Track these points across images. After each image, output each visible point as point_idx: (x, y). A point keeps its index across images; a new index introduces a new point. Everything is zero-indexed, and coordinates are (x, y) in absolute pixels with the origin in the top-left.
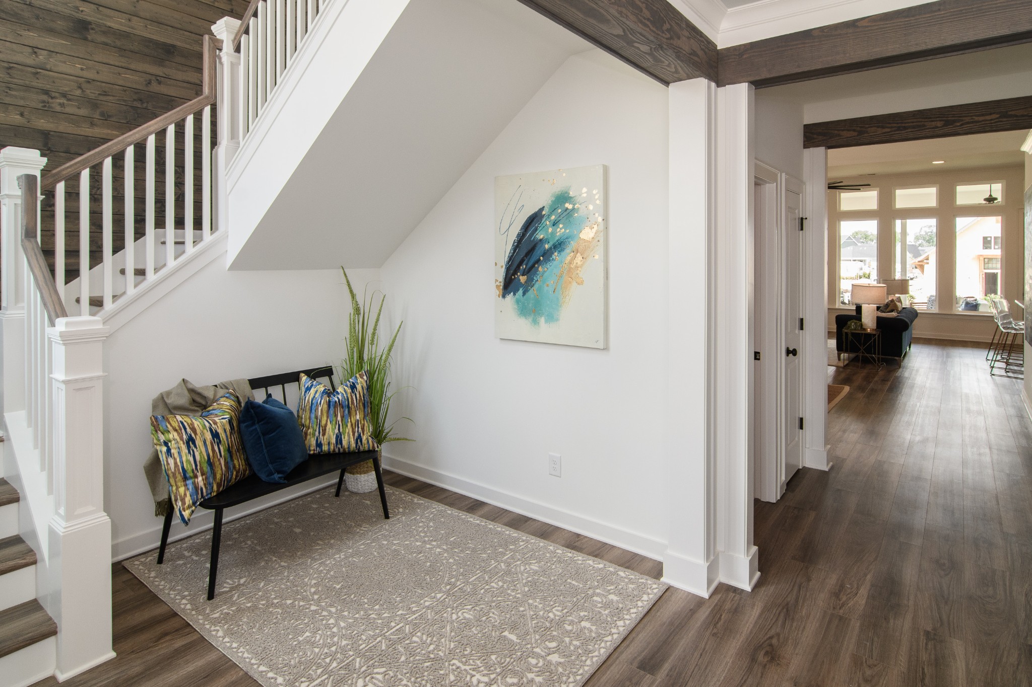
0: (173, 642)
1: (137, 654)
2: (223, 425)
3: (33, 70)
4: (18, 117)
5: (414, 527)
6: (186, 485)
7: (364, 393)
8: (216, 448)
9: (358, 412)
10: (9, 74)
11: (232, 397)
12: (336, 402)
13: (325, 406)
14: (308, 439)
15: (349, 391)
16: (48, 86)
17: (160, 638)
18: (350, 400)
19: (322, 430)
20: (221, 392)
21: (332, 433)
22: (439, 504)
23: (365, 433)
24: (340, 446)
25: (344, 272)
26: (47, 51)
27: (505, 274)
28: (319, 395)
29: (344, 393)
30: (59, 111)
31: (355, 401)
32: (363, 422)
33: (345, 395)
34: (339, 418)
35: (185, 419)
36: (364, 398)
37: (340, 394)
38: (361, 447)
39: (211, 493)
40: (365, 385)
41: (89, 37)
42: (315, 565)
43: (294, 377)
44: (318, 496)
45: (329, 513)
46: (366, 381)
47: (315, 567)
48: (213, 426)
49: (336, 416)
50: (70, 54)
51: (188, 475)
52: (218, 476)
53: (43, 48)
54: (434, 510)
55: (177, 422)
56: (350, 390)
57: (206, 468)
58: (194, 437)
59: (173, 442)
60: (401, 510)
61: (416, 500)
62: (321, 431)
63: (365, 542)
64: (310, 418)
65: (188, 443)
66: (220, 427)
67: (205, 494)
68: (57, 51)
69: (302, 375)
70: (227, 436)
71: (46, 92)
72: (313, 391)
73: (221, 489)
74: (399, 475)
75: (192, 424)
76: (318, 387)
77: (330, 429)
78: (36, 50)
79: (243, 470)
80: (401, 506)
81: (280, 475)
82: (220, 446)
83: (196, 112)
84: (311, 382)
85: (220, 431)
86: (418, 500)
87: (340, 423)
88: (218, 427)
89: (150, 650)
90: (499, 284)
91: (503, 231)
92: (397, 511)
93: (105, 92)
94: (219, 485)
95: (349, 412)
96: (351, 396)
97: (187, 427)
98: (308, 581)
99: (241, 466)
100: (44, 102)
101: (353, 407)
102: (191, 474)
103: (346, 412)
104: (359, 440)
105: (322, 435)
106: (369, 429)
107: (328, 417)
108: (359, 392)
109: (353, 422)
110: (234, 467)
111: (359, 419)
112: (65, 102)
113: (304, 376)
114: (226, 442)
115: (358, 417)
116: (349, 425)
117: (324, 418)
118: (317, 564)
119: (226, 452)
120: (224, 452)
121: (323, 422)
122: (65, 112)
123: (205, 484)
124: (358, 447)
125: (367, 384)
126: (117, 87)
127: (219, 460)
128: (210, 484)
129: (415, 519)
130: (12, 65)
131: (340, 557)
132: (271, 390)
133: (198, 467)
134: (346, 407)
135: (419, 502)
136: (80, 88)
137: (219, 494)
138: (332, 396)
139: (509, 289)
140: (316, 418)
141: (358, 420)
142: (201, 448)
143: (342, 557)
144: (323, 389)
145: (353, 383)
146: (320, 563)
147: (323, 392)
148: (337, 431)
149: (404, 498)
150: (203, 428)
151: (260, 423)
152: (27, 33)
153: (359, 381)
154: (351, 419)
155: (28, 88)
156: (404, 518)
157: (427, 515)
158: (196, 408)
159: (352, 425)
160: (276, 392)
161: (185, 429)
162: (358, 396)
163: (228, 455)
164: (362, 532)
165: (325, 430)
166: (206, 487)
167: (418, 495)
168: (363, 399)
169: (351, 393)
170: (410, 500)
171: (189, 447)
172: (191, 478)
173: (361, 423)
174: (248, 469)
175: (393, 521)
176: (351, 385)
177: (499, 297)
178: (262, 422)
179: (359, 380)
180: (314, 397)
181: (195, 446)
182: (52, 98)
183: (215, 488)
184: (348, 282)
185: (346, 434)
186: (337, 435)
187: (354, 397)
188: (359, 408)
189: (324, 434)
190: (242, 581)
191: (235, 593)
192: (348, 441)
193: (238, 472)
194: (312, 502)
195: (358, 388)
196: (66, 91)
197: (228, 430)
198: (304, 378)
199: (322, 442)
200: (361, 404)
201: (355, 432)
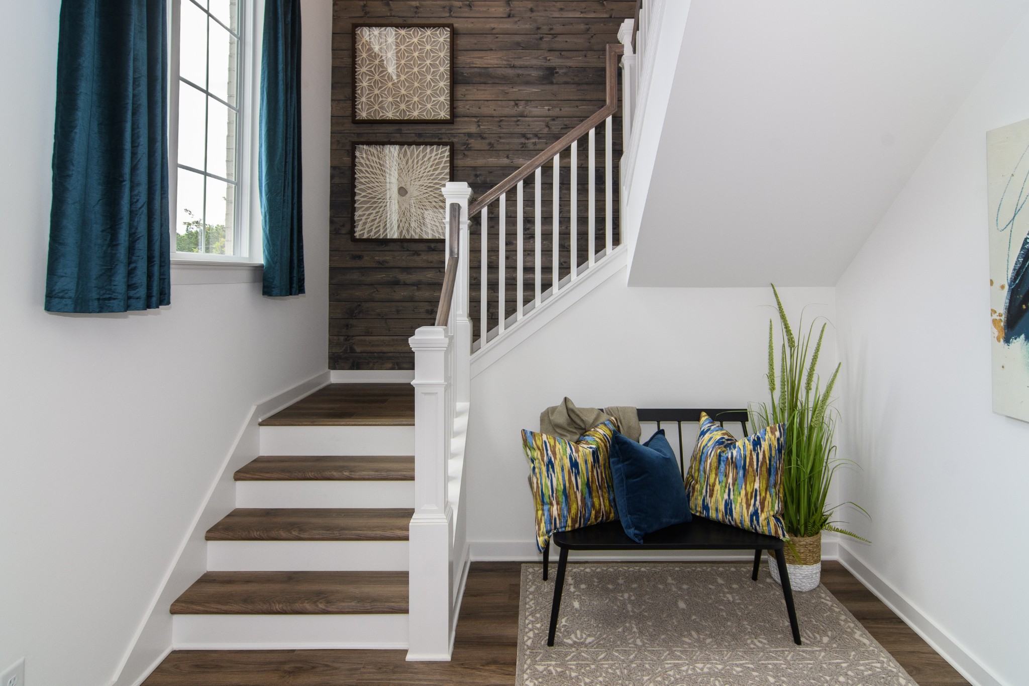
0: (492, 675)
1: (465, 670)
2: (585, 455)
3: (515, 119)
4: (505, 159)
5: (828, 678)
6: (543, 510)
7: (771, 455)
8: (573, 479)
9: (757, 478)
10: (500, 126)
11: (611, 427)
12: (727, 458)
13: (715, 460)
14: (695, 496)
15: (750, 447)
16: (525, 130)
17: (488, 664)
18: (748, 460)
19: (710, 490)
20: (604, 417)
21: (720, 497)
22: (892, 658)
23: (766, 509)
24: (730, 518)
25: (775, 291)
26: (524, 101)
27: (1008, 301)
28: (712, 445)
29: (742, 448)
30: (532, 149)
31: (755, 463)
32: (763, 494)
33: (742, 452)
34: (730, 480)
35: (550, 440)
36: (770, 460)
37: (736, 449)
38: (758, 528)
39: (565, 527)
40: (776, 443)
41: (554, 81)
42: (667, 664)
43: (693, 415)
44: (733, 569)
45: (731, 599)
46: (778, 440)
47: (667, 666)
48: (574, 453)
49: (726, 476)
50: (539, 99)
51: (545, 501)
52: (573, 511)
53: (522, 99)
54: (879, 665)
55: (541, 440)
56: (752, 447)
57: (562, 499)
58: (554, 462)
59: (537, 461)
60: (825, 640)
61: (858, 635)
62: (708, 490)
63: (746, 663)
64: (699, 470)
65: (548, 466)
66: (580, 457)
67: (558, 525)
68: (531, 99)
69: (704, 414)
70: (587, 469)
71: (524, 136)
72: (707, 436)
73: (577, 526)
74: (858, 583)
75: (555, 446)
76: (715, 433)
77: (719, 492)
78: (517, 102)
79: (606, 512)
80: (829, 633)
81: (636, 532)
82: (578, 478)
83: (597, 126)
84: (709, 425)
85: (580, 461)
86: (861, 636)
87: (731, 487)
88: (579, 456)
89: (473, 671)
90: (998, 318)
91: (1003, 223)
92: (819, 638)
93: (566, 125)
94: (574, 521)
95: (744, 475)
96: (751, 454)
97: (549, 448)
98: (647, 681)
99: (602, 507)
100: (522, 143)
101: (751, 469)
102: (548, 500)
103: (741, 473)
104: (754, 517)
105: (709, 496)
106: (773, 507)
107: (716, 475)
108: (764, 452)
109: (749, 490)
110: (593, 505)
111: (758, 489)
112: (537, 140)
113: (705, 416)
114: (585, 475)
115: (757, 486)
116: (743, 492)
117: (713, 476)
118: (670, 664)
119: (585, 486)
120: (582, 486)
121: (711, 480)
122: (536, 149)
123: (559, 515)
124: (754, 526)
125: (778, 443)
126: (575, 119)
127: (575, 493)
128: (564, 517)
129: (837, 665)
130: (502, 118)
131: (702, 669)
132: (664, 425)
133: (554, 495)
134: (743, 469)
135: (861, 639)
136: (547, 126)
137: (574, 531)
138: (728, 449)
139: (1017, 328)
140: (705, 472)
141: (756, 490)
142: (559, 474)
143: (706, 670)
144: (718, 437)
145: (758, 438)
146: (676, 665)
147: (717, 442)
148: (726, 497)
149: (842, 623)
150: (564, 455)
151: (626, 463)
152: (511, 90)
153: (767, 437)
154: (746, 485)
155: (512, 135)
156: (823, 654)
157: (862, 668)
158: (574, 430)
159: (746, 494)
160: (670, 429)
161: (547, 450)
162: (761, 457)
163: (586, 491)
164: (752, 646)
165: (713, 490)
166: (559, 519)
167: (866, 627)
168: (768, 462)
169: (751, 451)
170: (849, 630)
171: (548, 471)
172: (547, 504)
173: (760, 495)
174: (612, 511)
175: (803, 651)
176: (754, 440)
177: (999, 340)
178: (627, 462)
179: (769, 435)
180: (706, 445)
181: (554, 471)
182: (528, 139)
183: (569, 522)
184: (779, 303)
185: (738, 505)
186: (726, 501)
187: (755, 457)
188: (761, 474)
189: (711, 496)
190: (590, 640)
191: (573, 652)
192: (741, 514)
193: (597, 513)
194: (721, 575)
195: (763, 446)
196: (537, 131)
197: (590, 462)
198: (704, 417)
199: (709, 505)
200: (764, 469)
201: (750, 505)
